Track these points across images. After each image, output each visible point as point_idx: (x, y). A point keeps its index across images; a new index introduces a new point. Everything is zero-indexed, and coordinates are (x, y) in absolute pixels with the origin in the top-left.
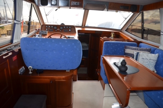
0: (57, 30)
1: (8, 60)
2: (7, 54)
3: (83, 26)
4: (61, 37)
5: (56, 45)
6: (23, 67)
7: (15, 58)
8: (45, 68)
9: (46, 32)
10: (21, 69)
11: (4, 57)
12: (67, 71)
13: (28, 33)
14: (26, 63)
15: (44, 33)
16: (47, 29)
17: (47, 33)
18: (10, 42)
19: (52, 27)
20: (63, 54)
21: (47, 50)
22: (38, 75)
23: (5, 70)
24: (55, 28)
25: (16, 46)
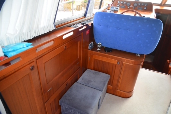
0: (130, 6)
1: (82, 33)
2: (82, 27)
3: (163, 4)
4: (135, 15)
5: (133, 23)
6: (92, 42)
7: (87, 32)
8: (114, 47)
9: (118, 8)
10: (90, 44)
11: (80, 30)
12: (137, 55)
13: (100, 8)
14: (97, 39)
15: (116, 10)
16: (118, 5)
17: (119, 10)
18: (84, 16)
19: (124, 3)
20: (138, 36)
21: (120, 28)
22: (105, 53)
23: (79, 42)
24: (128, 4)
25: (88, 20)
